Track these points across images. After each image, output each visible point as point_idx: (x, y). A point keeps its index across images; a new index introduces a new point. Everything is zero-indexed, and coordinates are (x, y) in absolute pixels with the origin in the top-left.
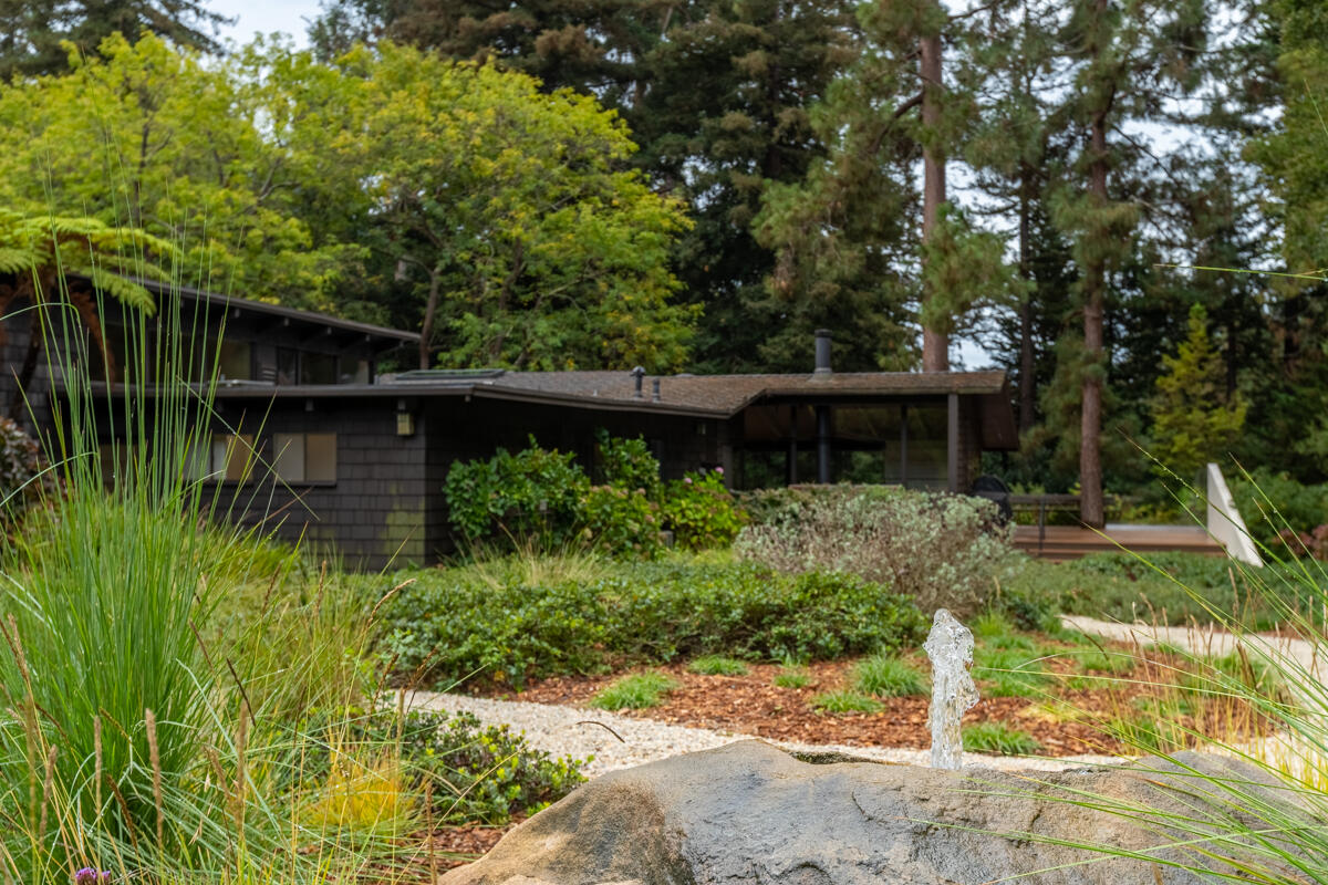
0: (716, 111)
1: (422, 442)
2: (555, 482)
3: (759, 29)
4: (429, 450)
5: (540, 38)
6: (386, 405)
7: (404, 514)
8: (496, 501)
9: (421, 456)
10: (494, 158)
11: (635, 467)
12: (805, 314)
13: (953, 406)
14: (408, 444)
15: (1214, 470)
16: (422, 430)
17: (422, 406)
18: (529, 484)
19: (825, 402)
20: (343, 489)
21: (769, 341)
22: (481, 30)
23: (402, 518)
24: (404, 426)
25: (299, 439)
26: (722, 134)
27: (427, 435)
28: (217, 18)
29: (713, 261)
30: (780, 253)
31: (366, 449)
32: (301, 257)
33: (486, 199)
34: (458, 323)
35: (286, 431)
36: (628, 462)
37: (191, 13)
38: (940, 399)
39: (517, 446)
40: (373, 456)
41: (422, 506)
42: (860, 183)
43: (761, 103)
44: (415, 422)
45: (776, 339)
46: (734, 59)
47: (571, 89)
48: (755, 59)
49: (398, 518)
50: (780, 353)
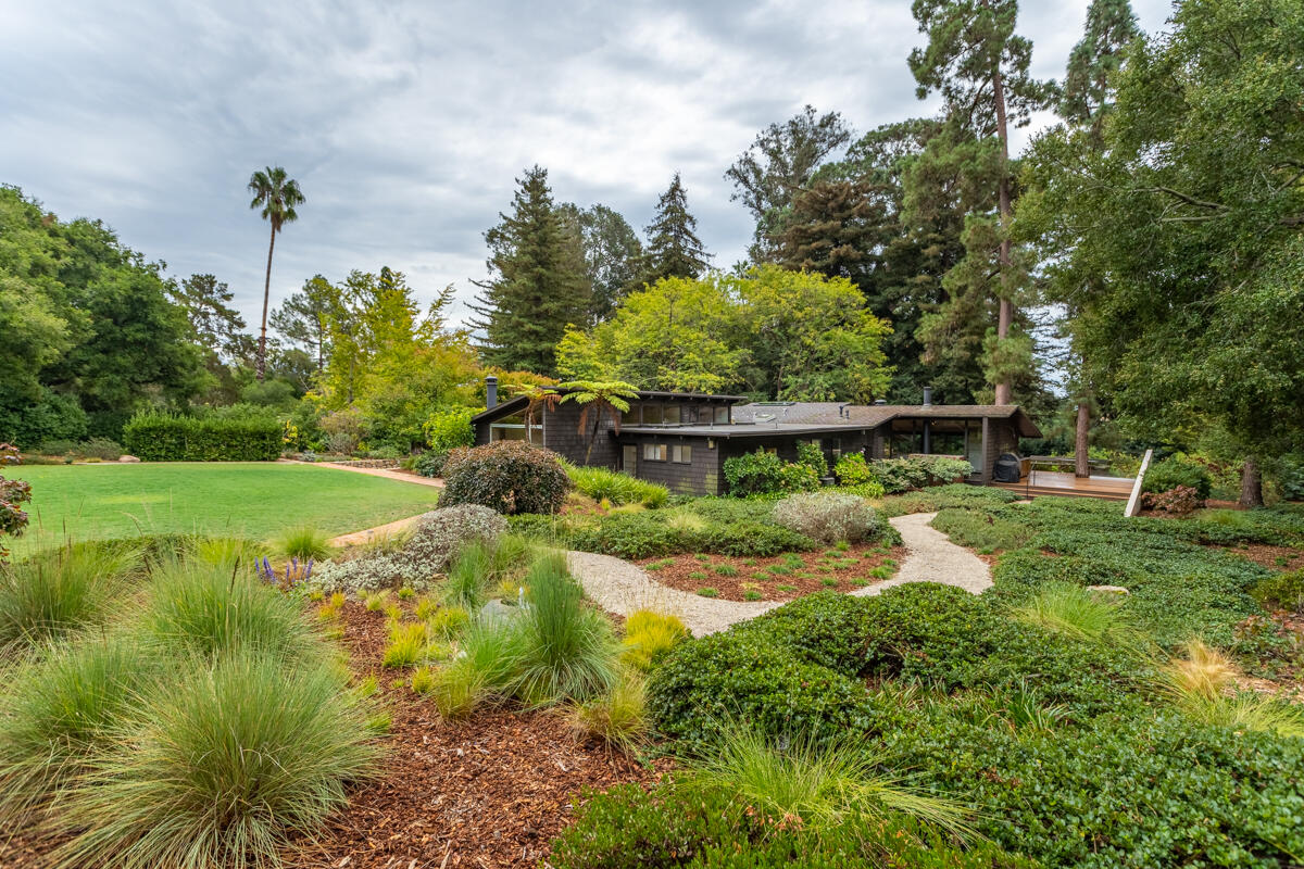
0: (912, 274)
1: (717, 451)
2: (765, 465)
3: (936, 235)
4: (719, 454)
5: (832, 252)
6: (702, 438)
8: (741, 472)
9: (717, 456)
10: (801, 310)
11: (812, 455)
12: (955, 366)
13: (985, 423)
14: (713, 452)
15: (1149, 453)
16: (717, 447)
17: (717, 439)
18: (754, 466)
19: (927, 420)
20: (692, 465)
21: (936, 379)
22: (808, 250)
23: (710, 476)
24: (711, 445)
25: (680, 448)
26: (916, 285)
27: (719, 448)
29: (910, 343)
30: (926, 346)
31: (700, 452)
32: (723, 357)
33: (798, 328)
34: (785, 380)
35: (677, 445)
36: (808, 453)
37: (699, 254)
38: (980, 420)
39: (753, 452)
40: (702, 455)
41: (717, 473)
42: (966, 312)
43: (937, 269)
44: (715, 444)
45: (939, 378)
46: (922, 251)
47: (839, 276)
48: (933, 249)
49: (709, 476)
50: (941, 385)
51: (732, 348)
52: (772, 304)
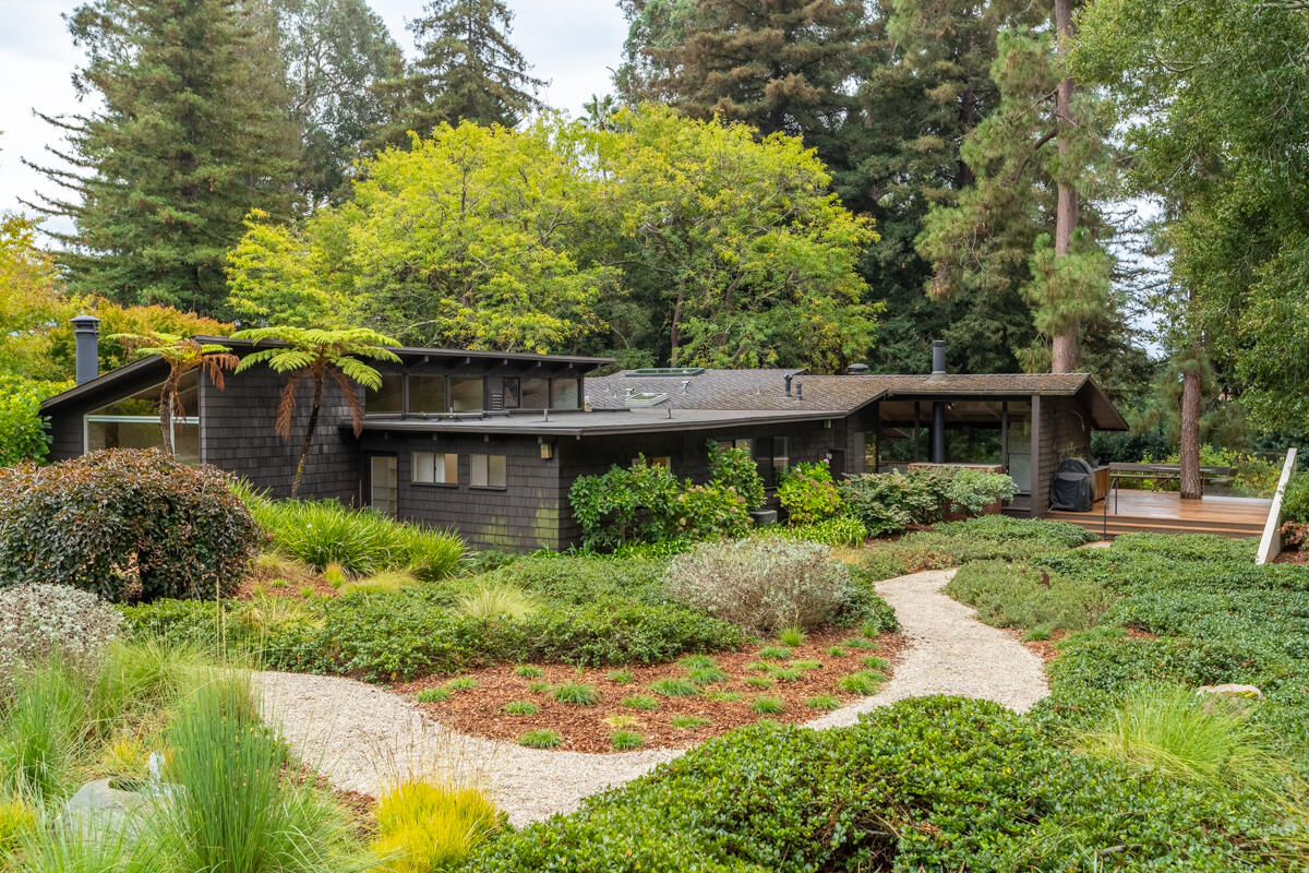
0: (911, 134)
1: (556, 463)
2: (649, 489)
3: (951, 64)
4: (561, 468)
5: (768, 86)
6: (528, 440)
7: (546, 511)
8: (603, 503)
9: (556, 472)
10: (712, 194)
11: (735, 468)
12: (984, 302)
13: (1036, 403)
14: (549, 464)
15: (1292, 454)
16: (557, 455)
17: (556, 440)
18: (628, 491)
19: (939, 400)
20: (509, 493)
21: (952, 326)
22: (725, 81)
23: (545, 513)
24: (545, 453)
25: (484, 457)
26: (918, 154)
27: (560, 458)
28: (537, 82)
29: (909, 259)
30: (935, 266)
31: (524, 466)
32: (567, 281)
33: (708, 228)
34: (685, 326)
35: (478, 453)
36: (729, 465)
37: (518, 79)
38: (1027, 399)
40: (528, 471)
41: (557, 506)
42: (1002, 205)
43: (952, 126)
44: (552, 450)
45: (959, 324)
46: (927, 91)
47: (782, 133)
48: (945, 89)
49: (542, 514)
50: (961, 336)
51: (584, 264)
52: (660, 182)
